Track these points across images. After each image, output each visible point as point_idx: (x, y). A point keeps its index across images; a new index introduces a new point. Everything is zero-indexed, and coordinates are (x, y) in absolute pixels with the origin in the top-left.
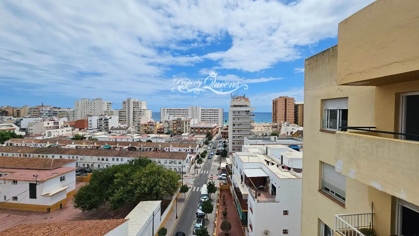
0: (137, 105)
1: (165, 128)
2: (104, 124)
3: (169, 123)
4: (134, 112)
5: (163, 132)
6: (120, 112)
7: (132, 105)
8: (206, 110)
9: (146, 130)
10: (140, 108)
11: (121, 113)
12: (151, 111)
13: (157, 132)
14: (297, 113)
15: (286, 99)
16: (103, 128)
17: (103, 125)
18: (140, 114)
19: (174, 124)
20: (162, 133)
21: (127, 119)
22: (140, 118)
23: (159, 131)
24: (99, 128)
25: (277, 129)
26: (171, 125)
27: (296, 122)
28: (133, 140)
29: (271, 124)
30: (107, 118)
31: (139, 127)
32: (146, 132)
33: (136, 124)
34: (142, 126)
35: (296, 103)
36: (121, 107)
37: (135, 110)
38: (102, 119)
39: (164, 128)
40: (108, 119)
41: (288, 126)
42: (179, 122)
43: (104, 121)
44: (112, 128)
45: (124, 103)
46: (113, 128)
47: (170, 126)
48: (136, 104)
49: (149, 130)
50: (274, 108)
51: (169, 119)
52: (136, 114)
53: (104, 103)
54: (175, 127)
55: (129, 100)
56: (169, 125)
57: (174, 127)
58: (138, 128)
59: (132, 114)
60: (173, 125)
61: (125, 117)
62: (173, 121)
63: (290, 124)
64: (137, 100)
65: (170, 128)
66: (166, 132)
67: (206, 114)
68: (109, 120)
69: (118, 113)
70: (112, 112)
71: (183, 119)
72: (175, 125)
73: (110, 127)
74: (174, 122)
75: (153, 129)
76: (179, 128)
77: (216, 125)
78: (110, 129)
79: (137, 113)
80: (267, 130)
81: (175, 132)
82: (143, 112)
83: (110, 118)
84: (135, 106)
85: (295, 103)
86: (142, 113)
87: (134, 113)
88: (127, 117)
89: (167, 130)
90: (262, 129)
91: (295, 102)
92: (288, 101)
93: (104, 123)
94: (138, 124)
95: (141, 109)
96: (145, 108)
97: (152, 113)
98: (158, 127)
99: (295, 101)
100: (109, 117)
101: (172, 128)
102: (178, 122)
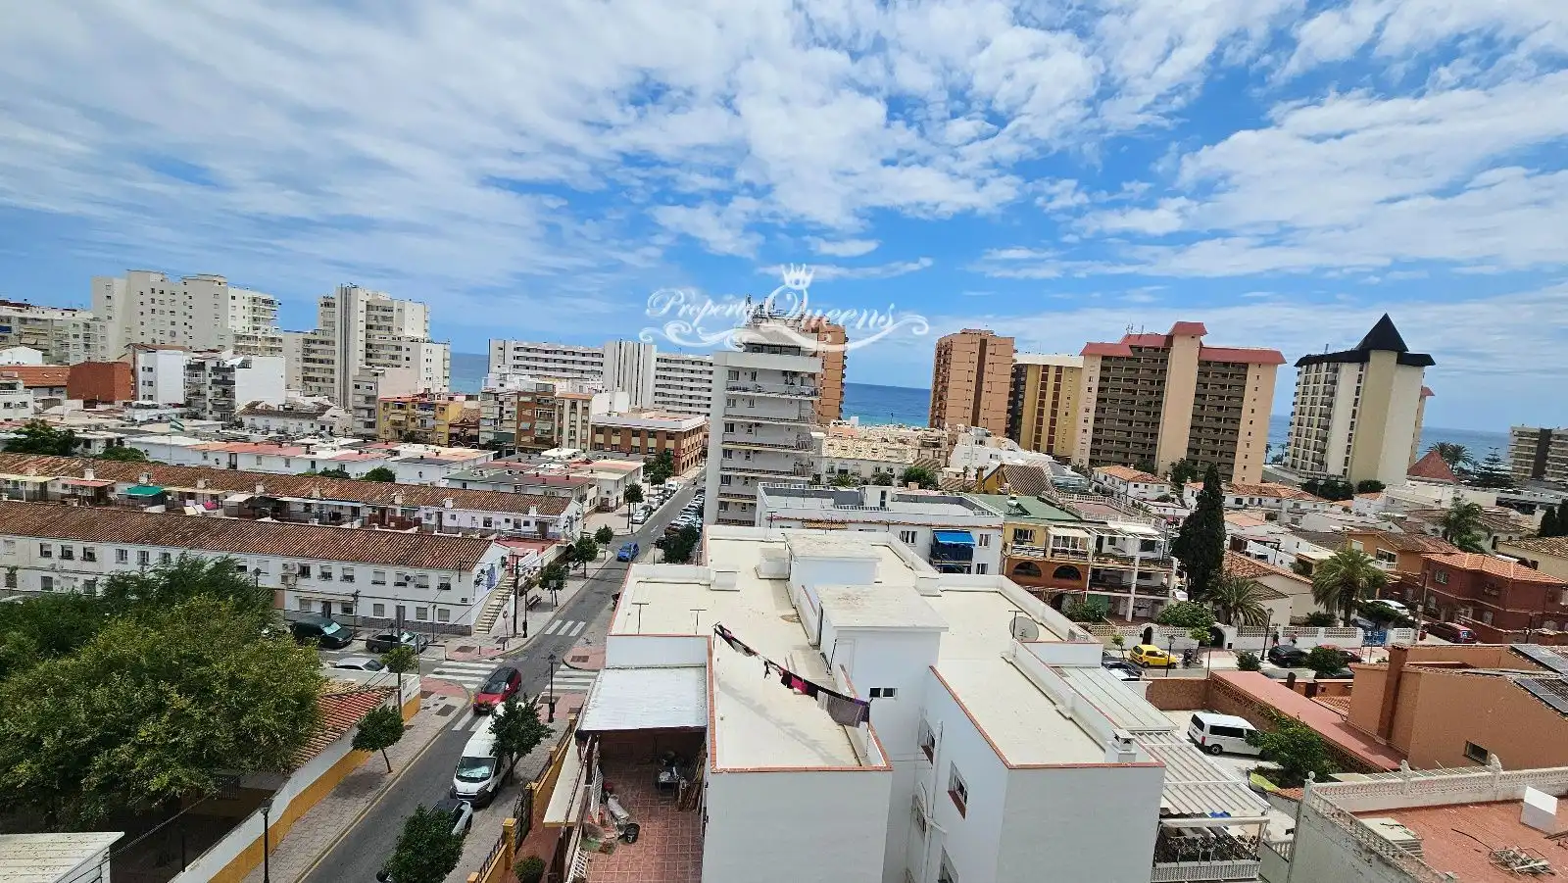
0: (384, 318)
1: (482, 422)
2: (210, 388)
3: (501, 403)
4: (369, 346)
5: (477, 438)
6: (308, 341)
7: (362, 317)
8: (677, 361)
9: (400, 423)
10: (396, 333)
11: (313, 346)
12: (447, 347)
13: (451, 436)
14: (1021, 396)
15: (984, 343)
16: (209, 407)
17: (210, 395)
18: (393, 357)
19: (522, 406)
20: (471, 441)
21: (337, 376)
22: (377, 375)
23: (456, 430)
24: (188, 404)
25: (936, 453)
26: (508, 412)
27: (1013, 431)
28: (313, 463)
29: (920, 433)
30: (228, 364)
31: (370, 410)
32: (400, 432)
33: (358, 398)
34: (386, 405)
35: (1021, 359)
36: (313, 322)
37: (376, 341)
38: (201, 366)
39: (478, 422)
40: (232, 369)
41: (981, 443)
42: (541, 402)
43: (214, 377)
44: (252, 409)
45: (327, 305)
46: (259, 407)
47: (506, 417)
48: (380, 316)
49: (412, 427)
50: (938, 370)
51: (502, 385)
52: (378, 356)
53: (233, 298)
54: (527, 418)
55: (346, 294)
56: (501, 409)
57: (521, 418)
58: (366, 413)
59: (362, 355)
60: (520, 410)
61: (330, 366)
62: (519, 394)
63: (987, 435)
64: (384, 297)
65: (505, 424)
66: (486, 437)
67: (677, 379)
68: (238, 371)
69: (300, 346)
70: (273, 340)
71: (562, 388)
72: (527, 413)
73: (241, 401)
74: (522, 399)
75: (430, 423)
76: (541, 426)
77: (699, 421)
78: (243, 413)
79: (382, 352)
80: (894, 453)
81: (525, 439)
82: (408, 349)
83: (245, 365)
84: (374, 323)
85: (1014, 361)
86: (404, 354)
87: (371, 351)
88: (337, 366)
89: (491, 429)
90: (874, 451)
91: (1015, 356)
92: (989, 349)
93: (214, 382)
94: (368, 399)
95: (399, 338)
96: (421, 335)
97: (448, 356)
98: (453, 413)
99: (1016, 351)
100: (238, 361)
101: (514, 424)
102: (539, 400)
